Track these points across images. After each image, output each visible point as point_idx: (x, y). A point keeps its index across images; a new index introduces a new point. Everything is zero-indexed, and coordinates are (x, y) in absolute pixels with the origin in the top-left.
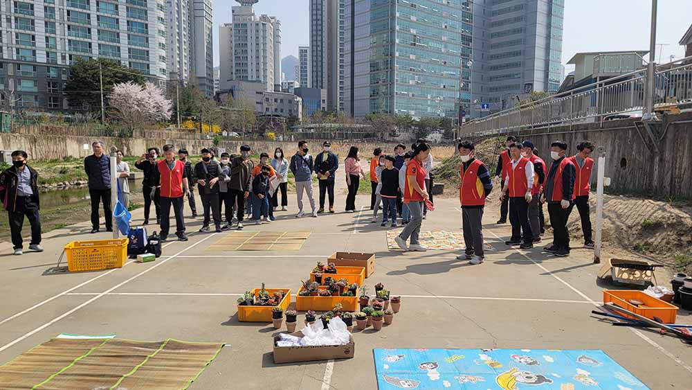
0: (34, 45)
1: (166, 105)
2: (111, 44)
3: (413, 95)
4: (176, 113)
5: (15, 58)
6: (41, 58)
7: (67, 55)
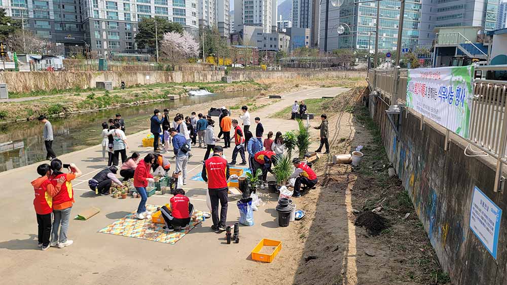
0: (117, 9)
1: (196, 46)
2: (163, 6)
3: (372, 34)
4: (202, 52)
5: (106, 18)
6: (121, 18)
7: (137, 15)
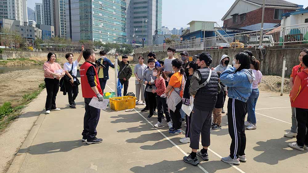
3: (101, 32)
